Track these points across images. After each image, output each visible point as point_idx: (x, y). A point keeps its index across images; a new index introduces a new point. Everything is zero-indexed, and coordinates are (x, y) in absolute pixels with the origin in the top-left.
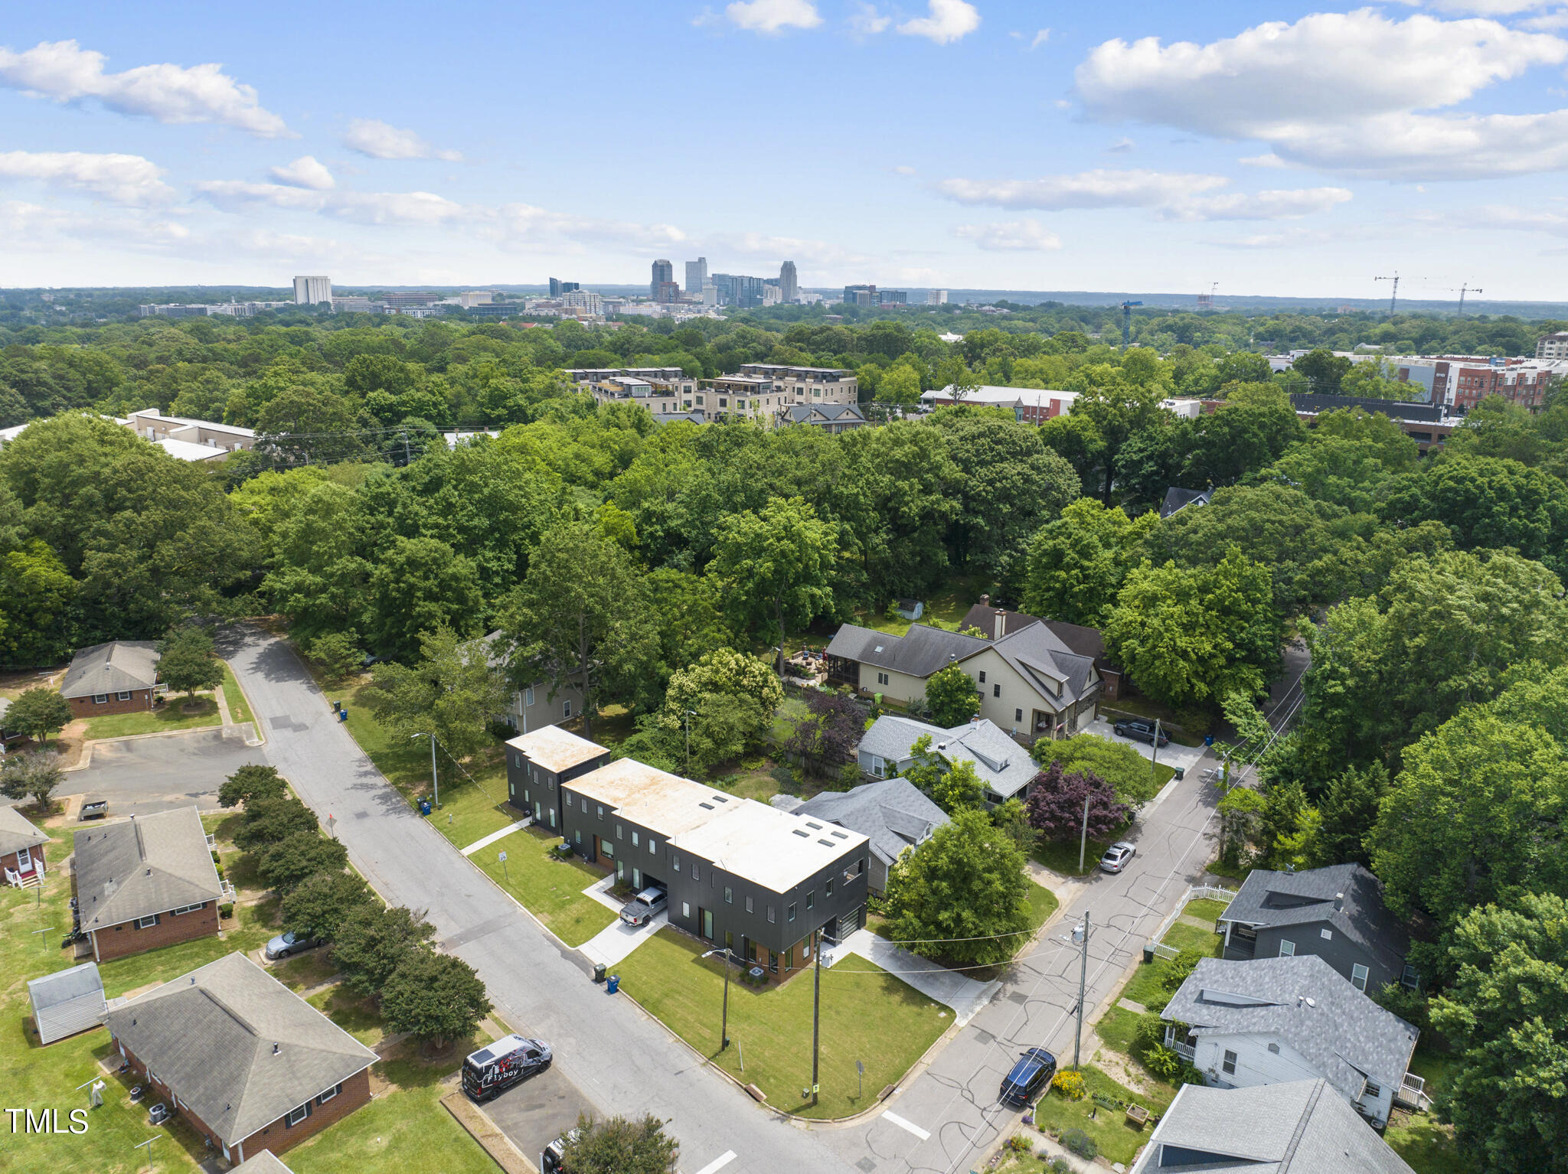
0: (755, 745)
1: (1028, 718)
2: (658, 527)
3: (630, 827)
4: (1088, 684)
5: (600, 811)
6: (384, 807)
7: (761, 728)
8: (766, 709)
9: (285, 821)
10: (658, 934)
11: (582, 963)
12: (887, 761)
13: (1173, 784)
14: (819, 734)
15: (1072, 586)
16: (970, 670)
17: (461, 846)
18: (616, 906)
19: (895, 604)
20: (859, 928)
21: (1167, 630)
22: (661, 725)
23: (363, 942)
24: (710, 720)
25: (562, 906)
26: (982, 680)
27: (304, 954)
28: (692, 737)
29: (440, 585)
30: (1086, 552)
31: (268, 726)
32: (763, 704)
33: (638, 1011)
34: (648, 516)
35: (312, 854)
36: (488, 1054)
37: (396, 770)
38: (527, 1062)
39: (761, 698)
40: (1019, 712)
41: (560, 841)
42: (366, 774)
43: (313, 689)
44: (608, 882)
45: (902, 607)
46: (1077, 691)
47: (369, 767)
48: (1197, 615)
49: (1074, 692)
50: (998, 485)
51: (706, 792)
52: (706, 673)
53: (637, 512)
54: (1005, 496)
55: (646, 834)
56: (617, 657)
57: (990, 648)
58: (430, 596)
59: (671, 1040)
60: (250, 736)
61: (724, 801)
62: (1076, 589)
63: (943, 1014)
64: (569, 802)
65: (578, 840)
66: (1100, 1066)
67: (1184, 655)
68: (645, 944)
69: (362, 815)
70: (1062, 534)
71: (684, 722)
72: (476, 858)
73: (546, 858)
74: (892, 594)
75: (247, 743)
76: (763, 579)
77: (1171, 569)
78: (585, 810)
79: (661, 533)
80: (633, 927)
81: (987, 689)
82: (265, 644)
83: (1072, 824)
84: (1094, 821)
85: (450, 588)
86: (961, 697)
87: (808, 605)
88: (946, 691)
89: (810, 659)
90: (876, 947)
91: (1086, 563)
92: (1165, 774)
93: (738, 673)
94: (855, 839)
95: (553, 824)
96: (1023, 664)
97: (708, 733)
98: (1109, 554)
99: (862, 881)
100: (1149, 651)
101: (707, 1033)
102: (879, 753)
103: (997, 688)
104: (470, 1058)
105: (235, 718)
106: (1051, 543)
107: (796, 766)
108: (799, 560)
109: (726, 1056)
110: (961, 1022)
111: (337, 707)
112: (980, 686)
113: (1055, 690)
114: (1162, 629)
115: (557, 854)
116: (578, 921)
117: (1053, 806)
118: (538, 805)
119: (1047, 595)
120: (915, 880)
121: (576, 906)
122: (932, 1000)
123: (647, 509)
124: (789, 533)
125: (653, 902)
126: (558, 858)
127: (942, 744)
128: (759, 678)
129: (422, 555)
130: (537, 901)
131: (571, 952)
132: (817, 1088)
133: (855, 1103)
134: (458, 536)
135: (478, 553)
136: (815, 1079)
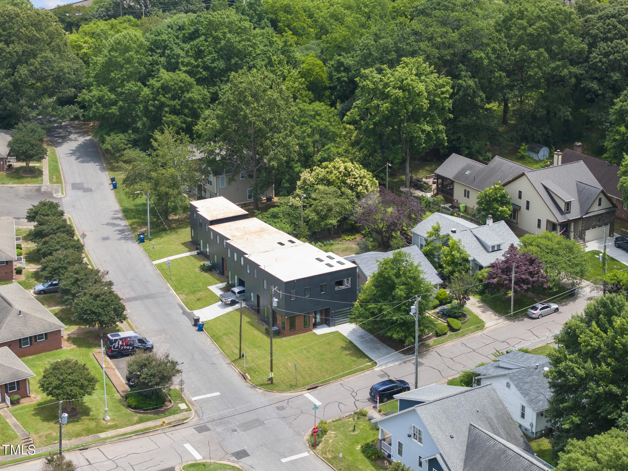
0: (351, 224)
1: (544, 224)
3: (234, 250)
4: (596, 208)
5: (225, 243)
6: (120, 236)
9: (55, 228)
10: (236, 310)
11: (191, 317)
16: (512, 190)
17: (154, 260)
18: (221, 295)
19: (524, 146)
20: (350, 322)
22: (290, 204)
23: (73, 280)
25: (194, 292)
26: (520, 197)
27: (52, 294)
29: (181, 105)
31: (69, 187)
32: (357, 196)
33: (209, 340)
35: (64, 244)
36: (119, 335)
37: (135, 218)
38: (138, 344)
39: (357, 192)
40: (539, 221)
41: (207, 263)
42: (116, 218)
43: (103, 169)
44: (224, 284)
45: (532, 149)
46: (584, 210)
47: (120, 215)
49: (581, 211)
51: (285, 237)
52: (324, 173)
55: (239, 253)
57: (524, 174)
58: (174, 111)
59: (218, 352)
60: (57, 192)
61: (293, 242)
63: (369, 364)
64: (212, 237)
65: (216, 260)
68: (228, 313)
69: (105, 239)
72: (159, 266)
73: (197, 270)
74: (523, 139)
75: (54, 195)
78: (218, 242)
79: (346, 79)
80: (227, 305)
81: (521, 203)
82: (82, 140)
83: (506, 282)
85: (187, 107)
86: (496, 206)
88: (488, 201)
90: (353, 331)
93: (345, 175)
94: (347, 266)
95: (208, 253)
96: (546, 189)
97: (316, 210)
99: (351, 292)
102: (422, 234)
103: (528, 203)
104: (109, 335)
105: (51, 181)
109: (240, 361)
110: (376, 368)
111: (113, 180)
112: (515, 201)
113: (563, 207)
116: (199, 300)
118: (202, 242)
121: (201, 293)
122: (367, 357)
125: (239, 293)
126: (203, 270)
127: (454, 229)
128: (358, 180)
129: (173, 83)
130: (182, 288)
131: (189, 313)
132: (271, 375)
133: (293, 387)
134: (204, 73)
135: (215, 85)
136: (272, 371)
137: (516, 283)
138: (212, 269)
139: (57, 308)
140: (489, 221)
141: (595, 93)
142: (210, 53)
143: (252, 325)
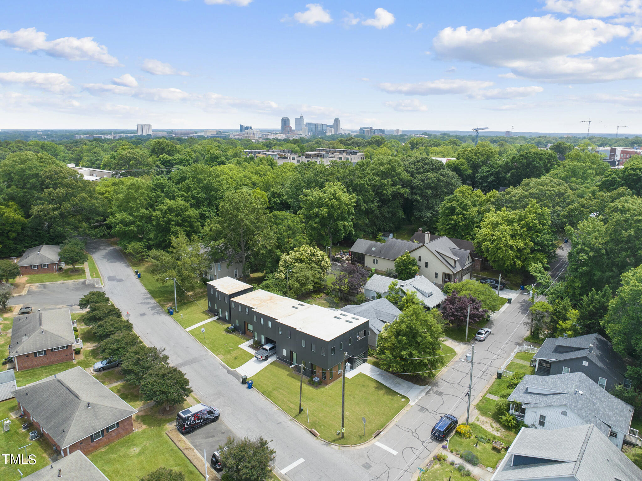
0: (318, 287)
1: (440, 276)
2: (278, 199)
3: (260, 316)
4: (467, 262)
5: (247, 310)
6: (153, 312)
7: (321, 279)
8: (323, 271)
9: (106, 312)
10: (271, 364)
11: (236, 375)
12: (377, 293)
13: (507, 305)
14: (347, 280)
15: (459, 222)
16: (415, 255)
17: (186, 327)
18: (253, 352)
19: (381, 234)
20: (364, 362)
21: (503, 237)
22: (277, 277)
23: (134, 360)
24: (298, 274)
25: (229, 352)
26: (420, 260)
27: (111, 370)
28: (290, 282)
29: (182, 220)
30: (465, 208)
31: (106, 280)
32: (322, 269)
33: (261, 396)
34: (274, 194)
35: (116, 325)
36: (189, 411)
37: (160, 297)
38: (207, 416)
39: (321, 266)
40: (436, 274)
41: (230, 326)
42: (147, 298)
43: (128, 266)
44: (251, 342)
45: (384, 235)
46: (462, 265)
47: (149, 296)
48: (517, 230)
49: (461, 266)
50: (426, 182)
51: (296, 302)
52: (297, 255)
53: (268, 193)
54: (429, 187)
55: (267, 318)
56: (257, 248)
57: (424, 245)
58: (178, 224)
59: (276, 409)
60: (98, 283)
61: (303, 305)
62: (461, 224)
63: (403, 400)
64: (233, 307)
65: (237, 324)
66: (478, 423)
67: (511, 248)
68: (266, 368)
69: (143, 315)
70: (454, 200)
71: (286, 276)
72: (192, 332)
73: (223, 332)
74: (379, 230)
75: (96, 286)
76: (323, 217)
77: (504, 212)
78: (240, 310)
79: (279, 201)
80: (261, 360)
81: (422, 264)
82: (109, 249)
83: (462, 318)
84: (473, 316)
85: (186, 221)
86: (411, 267)
87: (342, 229)
88: (403, 264)
89: (343, 256)
90: (372, 371)
91: (465, 213)
92: (503, 301)
93: (311, 255)
94: (362, 320)
95: (227, 318)
96: (438, 253)
97: (297, 280)
98: (476, 209)
99: (365, 340)
100: (495, 246)
101: (292, 406)
102: (374, 290)
103: (427, 263)
104: (180, 413)
105: (92, 276)
106: (450, 204)
107: (336, 296)
108: (339, 208)
109: (302, 416)
110: (412, 403)
111: (137, 272)
112: (419, 263)
113: (452, 263)
114: (501, 236)
115: (228, 331)
116: (236, 358)
117: (453, 310)
118: (220, 310)
119: (448, 227)
120: (390, 337)
121: (235, 352)
122: (398, 393)
123: (273, 191)
124: (334, 196)
125: (270, 349)
126: (228, 332)
127: (402, 284)
128: (320, 257)
129: (175, 206)
130: (218, 350)
131: (232, 372)
132: (343, 430)
133: (362, 438)
134: (193, 201)
135: (201, 208)
136: (343, 426)
137: (470, 318)
138: (235, 330)
139: (118, 384)
140: (417, 277)
141: (418, 201)
142: (195, 189)
143: (293, 377)
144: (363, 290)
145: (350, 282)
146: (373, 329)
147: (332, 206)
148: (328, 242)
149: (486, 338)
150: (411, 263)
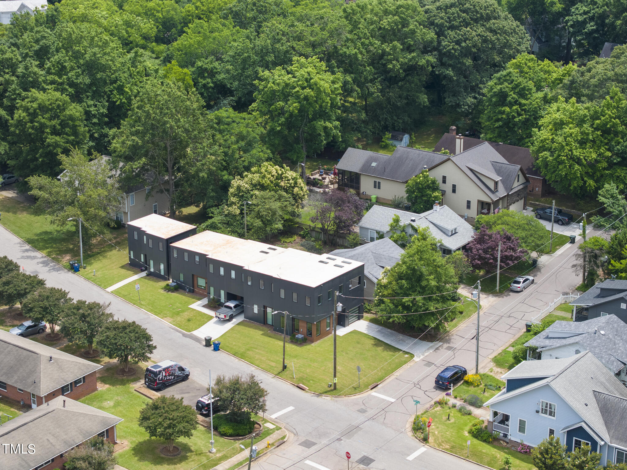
0: (289, 226)
1: (474, 206)
2: (209, 80)
3: (218, 264)
4: (516, 184)
5: (197, 259)
6: (47, 269)
7: (293, 214)
8: (296, 202)
10: (238, 324)
11: (196, 339)
12: (378, 232)
13: (568, 245)
14: (332, 215)
15: (514, 117)
16: (436, 175)
17: (105, 287)
18: (212, 313)
19: (388, 135)
20: (359, 319)
21: (567, 145)
22: (226, 212)
24: (260, 207)
25: (178, 314)
26: (444, 181)
28: (248, 219)
29: (60, 124)
30: (523, 93)
32: (294, 199)
33: (232, 358)
34: (201, 72)
36: (158, 366)
37: (47, 248)
38: (178, 373)
39: (293, 194)
40: (469, 202)
42: (27, 250)
44: (205, 301)
46: (508, 188)
47: (28, 247)
48: (588, 134)
49: (506, 188)
50: (463, 44)
52: (256, 178)
53: (193, 69)
54: (466, 52)
55: (229, 267)
56: (195, 169)
57: (449, 159)
58: (55, 132)
59: (253, 368)
61: (275, 249)
62: (517, 119)
63: (407, 356)
64: (175, 255)
65: (182, 279)
66: (491, 374)
67: (578, 161)
68: (232, 329)
70: (506, 81)
71: (242, 210)
73: (162, 291)
74: (386, 128)
76: (291, 115)
77: (574, 103)
78: (186, 259)
79: (211, 85)
80: (224, 321)
81: (448, 188)
83: (491, 261)
84: (505, 259)
85: (67, 125)
86: (429, 192)
87: (323, 134)
88: (418, 189)
89: (324, 176)
90: (368, 328)
91: (523, 101)
92: (562, 240)
93: (277, 178)
94: (356, 264)
95: (162, 273)
96: (471, 170)
97: (259, 216)
98: (540, 95)
99: (360, 291)
100: (555, 159)
101: (273, 364)
102: (373, 227)
103: (454, 186)
104: (149, 368)
106: (499, 87)
107: (317, 240)
108: (316, 101)
109: (286, 372)
110: (416, 359)
112: (442, 186)
113: (492, 186)
114: (564, 144)
115: (168, 289)
116: (189, 320)
117: (480, 251)
118: (152, 262)
119: (497, 125)
120: (390, 283)
121: (186, 313)
122: (401, 350)
123: (201, 67)
124: (308, 83)
125: (235, 307)
126: (169, 291)
127: (413, 218)
128: (291, 181)
129: (49, 103)
130: (162, 312)
131: (188, 335)
132: (336, 381)
134: (70, 90)
135: (83, 102)
136: (335, 376)
137: (501, 261)
138: (178, 288)
140: (437, 207)
141: (450, 79)
142: (72, 69)
143: (270, 337)
144: (357, 229)
145: (336, 217)
146: (370, 277)
147: (306, 98)
148: (299, 155)
149: (525, 288)
150: (431, 187)
